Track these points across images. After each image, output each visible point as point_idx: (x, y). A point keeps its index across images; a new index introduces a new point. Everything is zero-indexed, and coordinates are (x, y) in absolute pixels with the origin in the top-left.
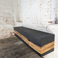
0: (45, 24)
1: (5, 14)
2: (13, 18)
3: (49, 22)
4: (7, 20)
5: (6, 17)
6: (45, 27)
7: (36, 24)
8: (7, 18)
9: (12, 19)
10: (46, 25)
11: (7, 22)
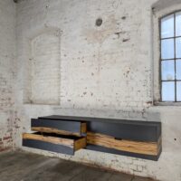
2: (10, 92)
3: (148, 103)
7: (114, 106)
9: (9, 95)
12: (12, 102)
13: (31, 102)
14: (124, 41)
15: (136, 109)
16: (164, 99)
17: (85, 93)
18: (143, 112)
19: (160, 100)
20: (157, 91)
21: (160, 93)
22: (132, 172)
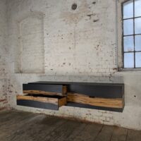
2: (4, 64)
3: (114, 69)
9: (3, 66)
10: (109, 73)
12: (6, 72)
13: (21, 72)
14: (95, 21)
15: (104, 74)
16: (125, 66)
17: (64, 64)
18: (110, 76)
19: (123, 67)
20: (120, 60)
21: (123, 61)
22: (102, 122)
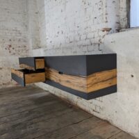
0: (96, 35)
1: (7, 31)
2: (25, 41)
3: (103, 31)
4: (10, 46)
5: (10, 38)
6: (95, 44)
7: (77, 41)
8: (10, 40)
9: (24, 43)
10: (98, 39)
11: (11, 49)
21: (128, 16)
